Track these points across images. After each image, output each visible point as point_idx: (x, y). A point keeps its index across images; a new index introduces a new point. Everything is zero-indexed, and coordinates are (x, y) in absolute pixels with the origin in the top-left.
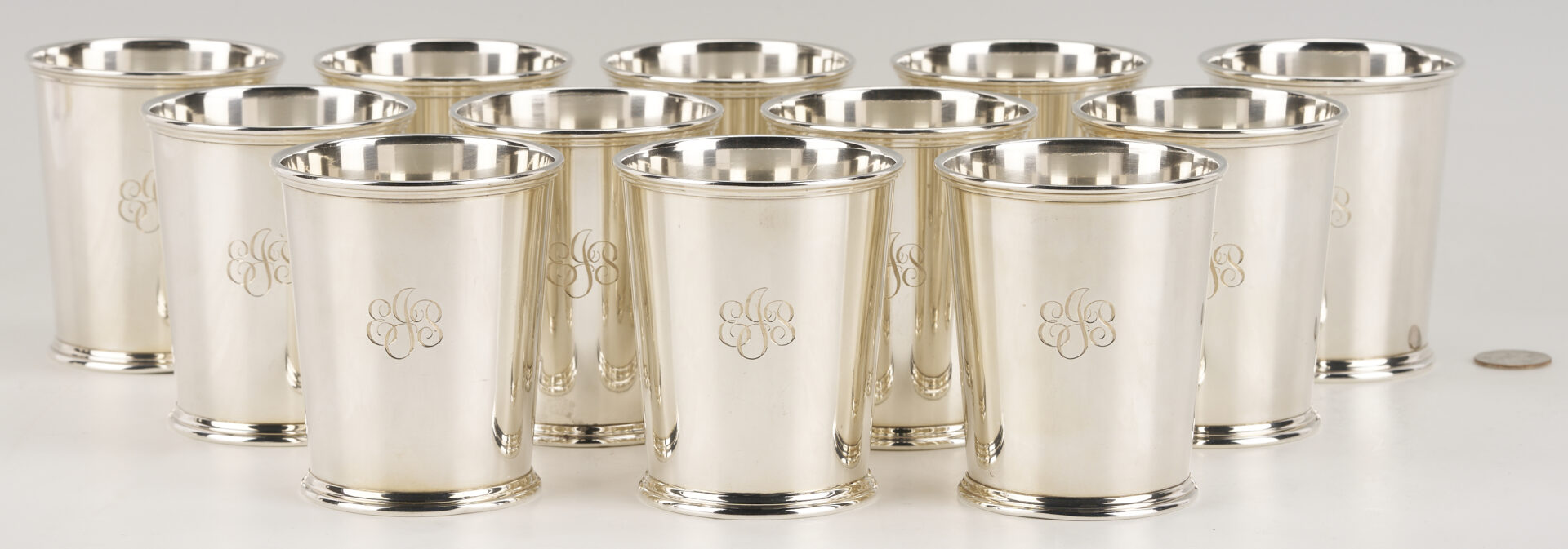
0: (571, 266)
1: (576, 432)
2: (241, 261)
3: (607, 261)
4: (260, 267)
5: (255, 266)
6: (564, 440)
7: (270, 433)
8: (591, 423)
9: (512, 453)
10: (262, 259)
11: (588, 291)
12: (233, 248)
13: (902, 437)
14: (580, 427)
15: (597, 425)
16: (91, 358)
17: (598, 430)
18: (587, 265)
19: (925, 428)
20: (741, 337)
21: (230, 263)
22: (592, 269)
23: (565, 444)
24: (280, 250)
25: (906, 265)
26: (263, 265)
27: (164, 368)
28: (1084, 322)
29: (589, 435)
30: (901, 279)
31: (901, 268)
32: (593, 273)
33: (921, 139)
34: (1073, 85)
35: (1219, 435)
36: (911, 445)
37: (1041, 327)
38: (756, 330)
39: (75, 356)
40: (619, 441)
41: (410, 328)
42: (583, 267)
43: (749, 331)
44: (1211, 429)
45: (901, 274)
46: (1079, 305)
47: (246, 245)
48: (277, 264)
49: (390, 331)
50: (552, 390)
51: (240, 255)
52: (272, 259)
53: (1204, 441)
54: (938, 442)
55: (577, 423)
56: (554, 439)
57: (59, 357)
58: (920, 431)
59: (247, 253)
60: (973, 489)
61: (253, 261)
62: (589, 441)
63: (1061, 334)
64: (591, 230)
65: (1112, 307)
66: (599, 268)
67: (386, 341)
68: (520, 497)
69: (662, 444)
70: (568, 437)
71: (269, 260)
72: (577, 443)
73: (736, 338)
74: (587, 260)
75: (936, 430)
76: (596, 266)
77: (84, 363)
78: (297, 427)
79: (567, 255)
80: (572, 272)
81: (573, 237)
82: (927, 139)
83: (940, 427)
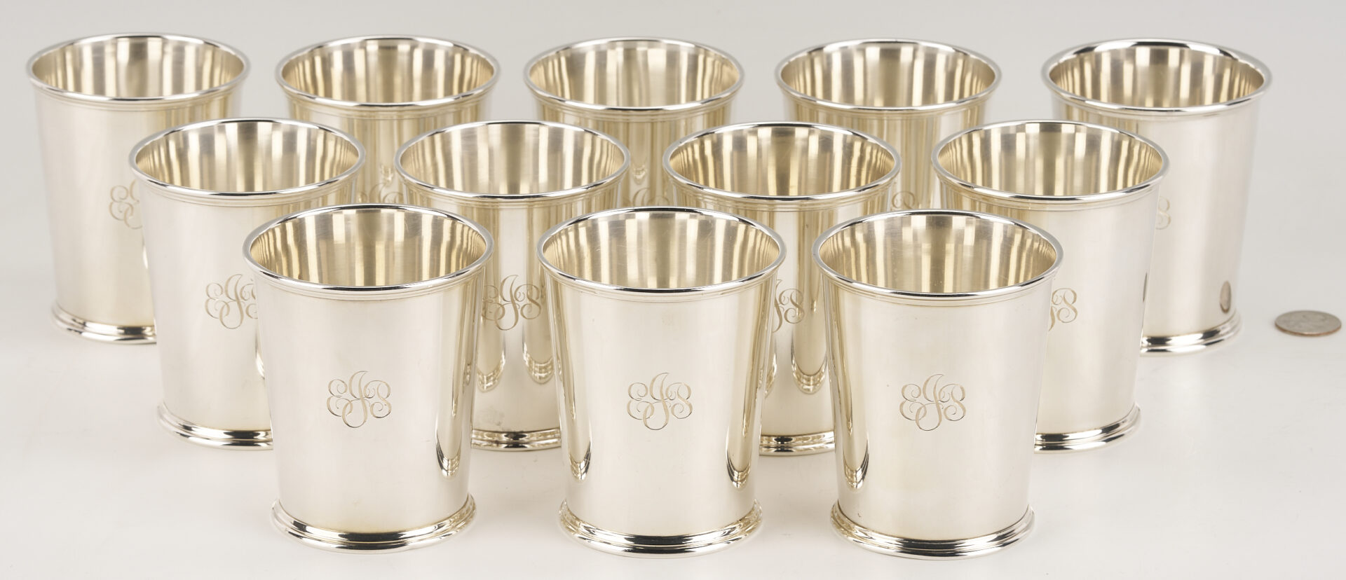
0: (500, 304)
1: (504, 438)
2: (217, 300)
3: (531, 300)
4: (234, 305)
5: (229, 304)
6: (495, 445)
7: (244, 438)
8: (517, 430)
9: (452, 474)
10: (234, 298)
11: (515, 325)
12: (209, 289)
13: (784, 443)
14: (508, 434)
15: (522, 432)
16: (86, 328)
17: (525, 436)
18: (514, 304)
19: (803, 436)
20: (646, 411)
21: (208, 301)
22: (518, 307)
23: (495, 448)
24: (250, 292)
25: (787, 305)
26: (236, 303)
27: (151, 339)
28: (939, 402)
29: (516, 440)
30: (782, 317)
31: (783, 309)
32: (519, 311)
33: (801, 205)
34: (933, 111)
35: (1054, 442)
36: (791, 451)
37: (902, 405)
38: (659, 407)
39: (72, 325)
40: (542, 445)
41: (363, 403)
42: (511, 306)
43: (653, 408)
44: (1047, 437)
45: (783, 314)
46: (935, 388)
47: (222, 288)
48: (247, 303)
49: (347, 405)
50: (485, 387)
51: (216, 295)
52: (243, 298)
53: (1041, 447)
54: (815, 448)
55: (506, 430)
56: (485, 443)
57: (59, 323)
58: (800, 439)
59: (222, 293)
60: (842, 519)
61: (227, 300)
62: (516, 445)
63: (919, 410)
64: (517, 276)
65: (962, 388)
66: (524, 306)
67: (344, 413)
68: (459, 528)
69: (577, 467)
70: (498, 443)
71: (241, 300)
72: (506, 447)
73: (642, 411)
74: (514, 300)
75: (814, 438)
76: (521, 304)
77: (81, 333)
78: (267, 434)
79: (496, 297)
80: (501, 310)
81: (502, 281)
82: (806, 205)
83: (817, 434)
